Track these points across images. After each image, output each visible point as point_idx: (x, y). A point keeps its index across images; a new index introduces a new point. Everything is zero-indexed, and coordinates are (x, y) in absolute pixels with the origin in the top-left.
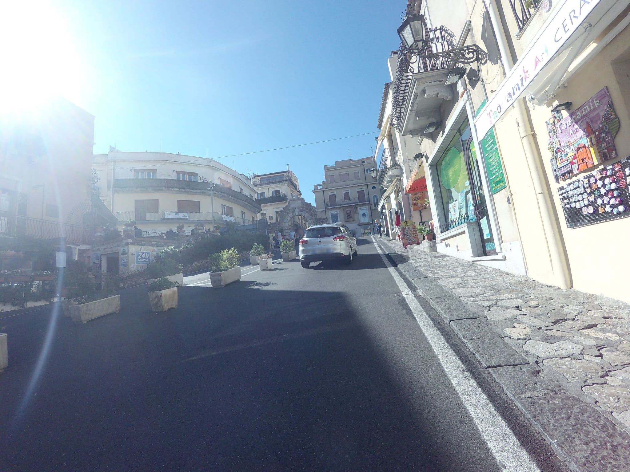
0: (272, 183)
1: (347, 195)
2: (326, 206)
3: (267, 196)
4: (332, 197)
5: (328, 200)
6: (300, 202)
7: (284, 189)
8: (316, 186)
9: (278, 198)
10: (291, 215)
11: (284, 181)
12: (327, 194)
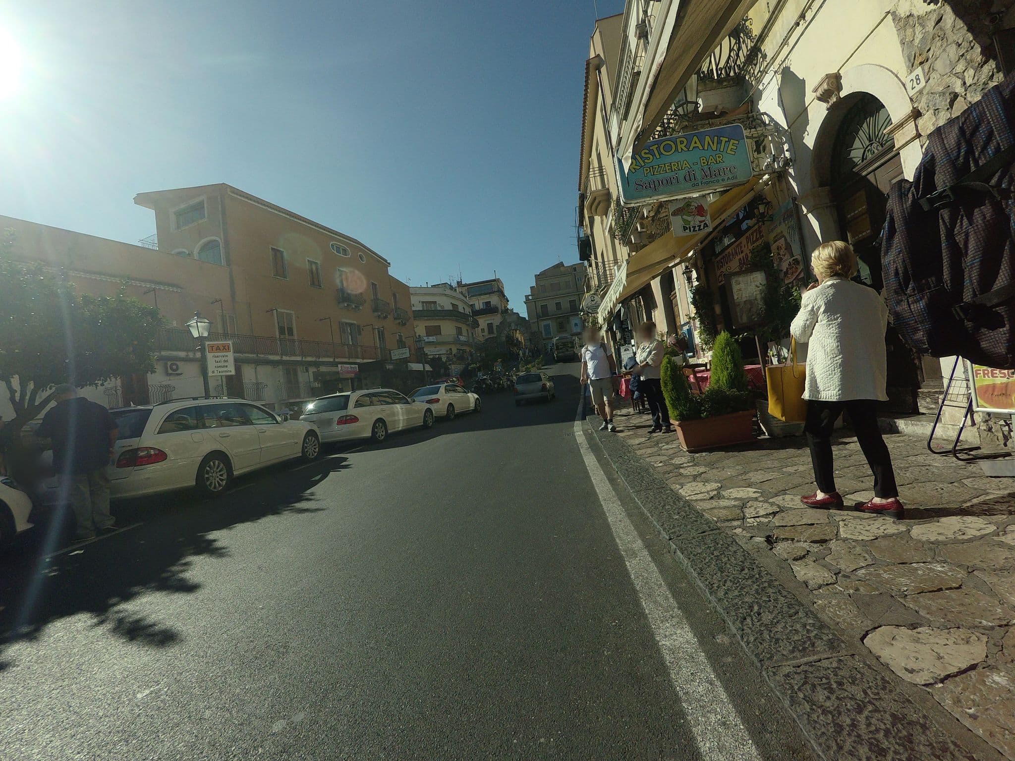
0: (481, 295)
1: (558, 305)
2: (538, 317)
3: (477, 308)
4: (544, 307)
5: (539, 310)
6: (515, 316)
7: (494, 300)
8: (527, 297)
9: (489, 309)
10: (507, 329)
11: (493, 292)
12: (539, 305)
